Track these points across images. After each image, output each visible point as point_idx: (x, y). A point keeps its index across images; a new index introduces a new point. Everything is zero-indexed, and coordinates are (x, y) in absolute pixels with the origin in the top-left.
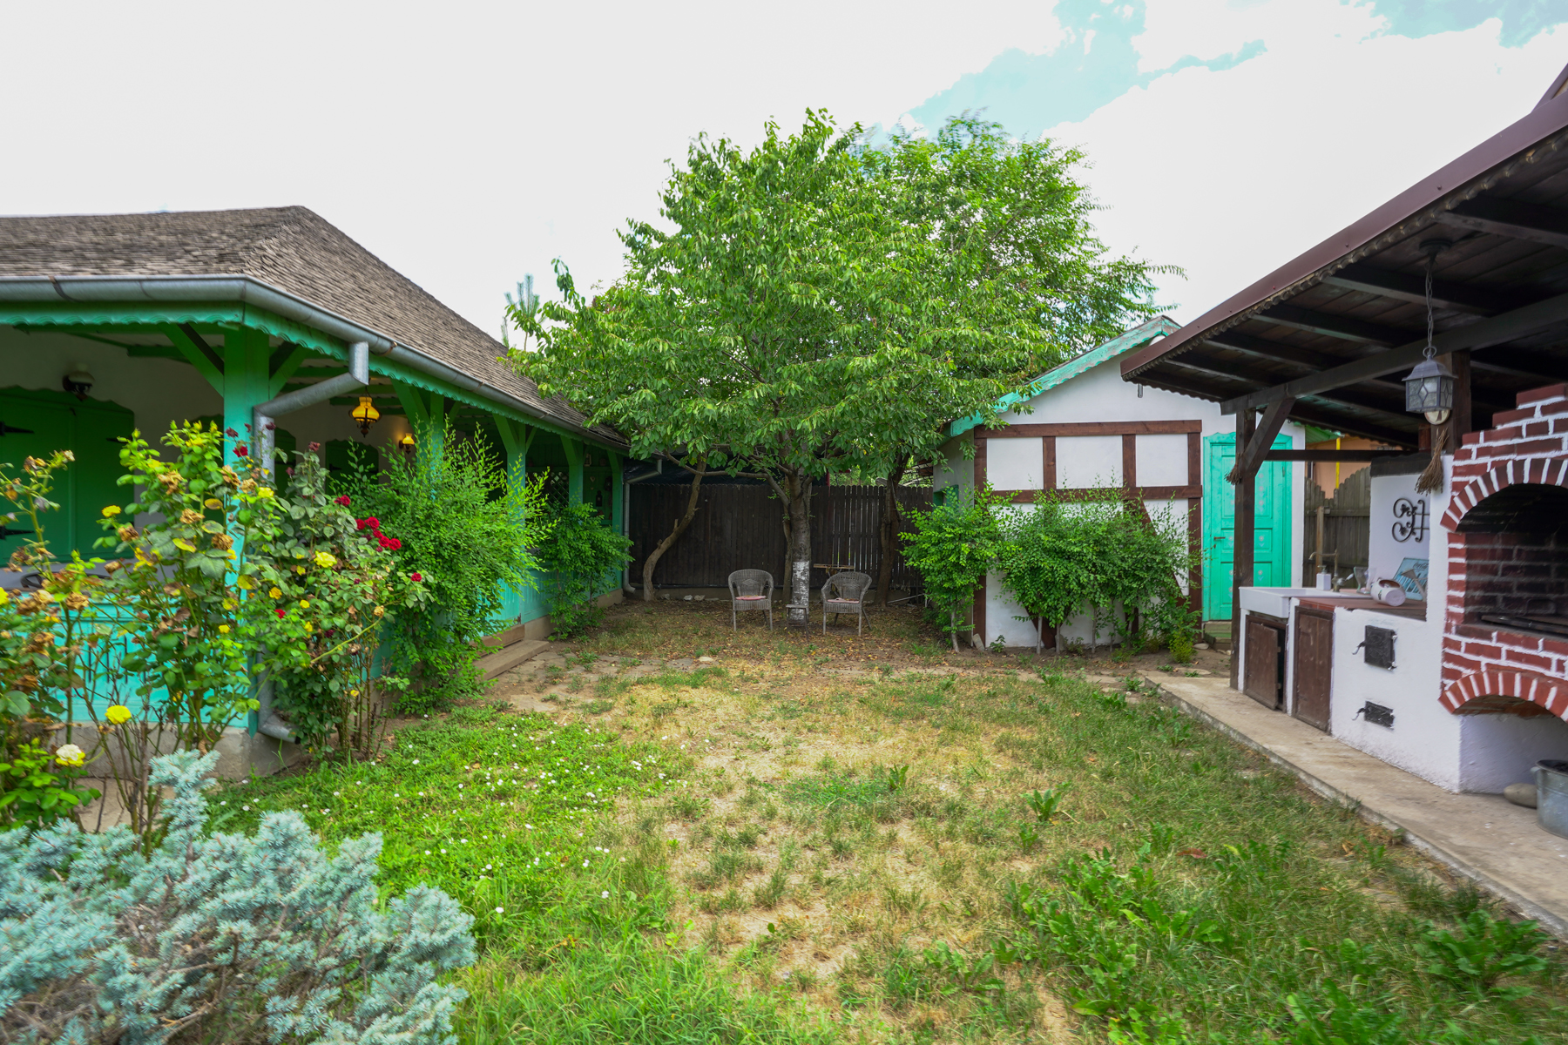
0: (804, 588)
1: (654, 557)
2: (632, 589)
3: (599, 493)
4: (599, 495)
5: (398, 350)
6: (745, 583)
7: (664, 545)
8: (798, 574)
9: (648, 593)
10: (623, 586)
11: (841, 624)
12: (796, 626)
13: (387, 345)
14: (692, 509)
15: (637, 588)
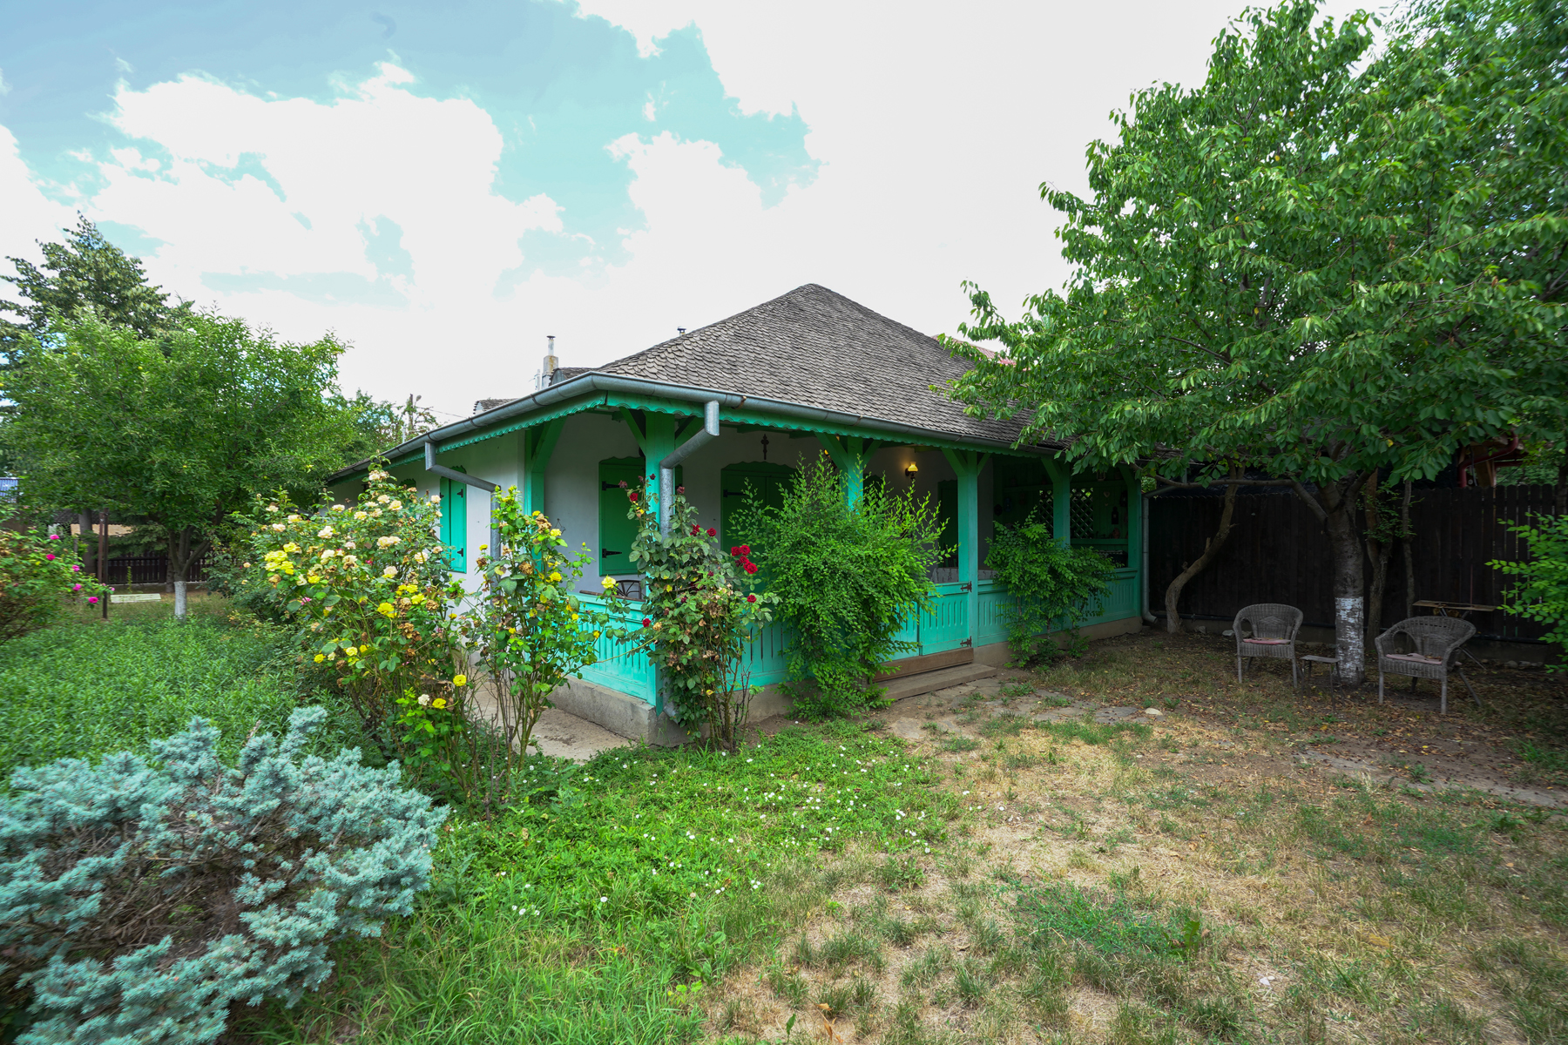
0: (1352, 634)
1: (1179, 582)
2: (1152, 618)
3: (1115, 509)
4: (1115, 511)
5: (748, 401)
6: (1265, 621)
7: (1192, 570)
8: (1343, 615)
9: (1172, 623)
10: (1142, 613)
11: (1416, 691)
12: (1337, 687)
13: (739, 399)
14: (1226, 526)
15: (1158, 617)
